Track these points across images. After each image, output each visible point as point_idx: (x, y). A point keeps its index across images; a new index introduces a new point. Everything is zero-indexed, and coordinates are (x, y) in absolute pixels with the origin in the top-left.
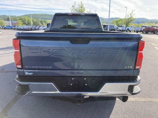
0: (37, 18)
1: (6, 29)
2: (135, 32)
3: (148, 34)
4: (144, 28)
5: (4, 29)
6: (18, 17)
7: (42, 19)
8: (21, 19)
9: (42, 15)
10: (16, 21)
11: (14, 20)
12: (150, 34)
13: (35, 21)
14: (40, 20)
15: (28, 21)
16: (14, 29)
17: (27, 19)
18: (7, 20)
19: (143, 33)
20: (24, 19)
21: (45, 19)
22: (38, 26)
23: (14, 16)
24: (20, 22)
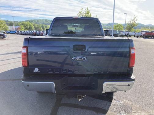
0: (39, 23)
1: (10, 33)
2: (135, 37)
3: (149, 39)
4: (144, 33)
5: (8, 34)
6: (20, 22)
7: (43, 24)
8: (23, 24)
9: (43, 20)
10: (18, 26)
11: (16, 25)
12: (150, 39)
13: (36, 26)
14: (41, 25)
15: (29, 26)
16: (18, 34)
17: (29, 24)
18: (9, 25)
19: (143, 37)
20: (26, 24)
21: (46, 24)
22: (42, 31)
23: (16, 21)
24: (22, 27)
